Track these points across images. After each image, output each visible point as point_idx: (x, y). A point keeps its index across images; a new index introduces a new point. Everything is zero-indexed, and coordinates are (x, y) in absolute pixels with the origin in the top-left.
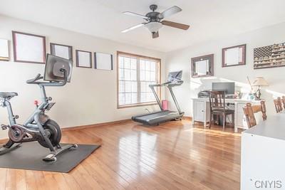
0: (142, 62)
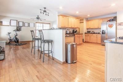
0: (44, 24)
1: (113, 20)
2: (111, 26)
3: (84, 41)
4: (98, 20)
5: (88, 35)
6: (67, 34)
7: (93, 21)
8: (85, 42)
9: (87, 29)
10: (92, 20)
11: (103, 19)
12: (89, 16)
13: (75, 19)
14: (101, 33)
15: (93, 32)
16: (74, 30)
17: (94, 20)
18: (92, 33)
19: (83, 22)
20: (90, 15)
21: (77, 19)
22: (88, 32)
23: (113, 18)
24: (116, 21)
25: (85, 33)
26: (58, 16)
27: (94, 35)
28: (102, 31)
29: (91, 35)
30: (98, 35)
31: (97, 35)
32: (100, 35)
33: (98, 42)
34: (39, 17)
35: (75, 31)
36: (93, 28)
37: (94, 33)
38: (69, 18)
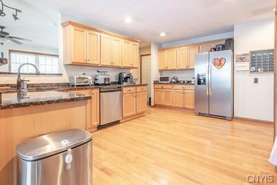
1: (224, 48)
2: (219, 63)
3: (152, 104)
4: (186, 47)
5: (162, 88)
6: (98, 84)
7: (175, 49)
8: (155, 106)
9: (161, 71)
10: (173, 48)
11: (198, 45)
12: (163, 34)
13: (122, 41)
14: (195, 81)
15: (174, 78)
16: (121, 74)
17: (178, 49)
18: (171, 83)
19: (150, 55)
20: (167, 33)
21: (131, 43)
22: (162, 79)
23: (223, 43)
24: (233, 51)
25: (156, 83)
26: (64, 25)
27: (177, 86)
28: (196, 76)
29: (170, 86)
30: (187, 87)
31: (184, 86)
32: (192, 87)
33: (187, 107)
34: (4, 30)
35: (125, 75)
36: (175, 70)
37: (178, 82)
38: (103, 35)
